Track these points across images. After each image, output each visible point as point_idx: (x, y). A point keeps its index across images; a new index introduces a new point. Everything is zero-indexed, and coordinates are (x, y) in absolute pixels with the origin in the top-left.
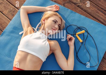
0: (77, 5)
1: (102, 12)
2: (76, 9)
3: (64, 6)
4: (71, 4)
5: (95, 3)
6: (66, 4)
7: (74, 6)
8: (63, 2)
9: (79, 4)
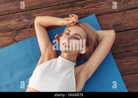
0: (29, 26)
1: (62, 8)
2: (32, 32)
3: (16, 42)
4: (21, 32)
5: (46, 6)
6: (17, 38)
7: (27, 31)
8: (11, 38)
9: (30, 23)
